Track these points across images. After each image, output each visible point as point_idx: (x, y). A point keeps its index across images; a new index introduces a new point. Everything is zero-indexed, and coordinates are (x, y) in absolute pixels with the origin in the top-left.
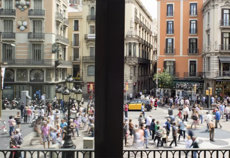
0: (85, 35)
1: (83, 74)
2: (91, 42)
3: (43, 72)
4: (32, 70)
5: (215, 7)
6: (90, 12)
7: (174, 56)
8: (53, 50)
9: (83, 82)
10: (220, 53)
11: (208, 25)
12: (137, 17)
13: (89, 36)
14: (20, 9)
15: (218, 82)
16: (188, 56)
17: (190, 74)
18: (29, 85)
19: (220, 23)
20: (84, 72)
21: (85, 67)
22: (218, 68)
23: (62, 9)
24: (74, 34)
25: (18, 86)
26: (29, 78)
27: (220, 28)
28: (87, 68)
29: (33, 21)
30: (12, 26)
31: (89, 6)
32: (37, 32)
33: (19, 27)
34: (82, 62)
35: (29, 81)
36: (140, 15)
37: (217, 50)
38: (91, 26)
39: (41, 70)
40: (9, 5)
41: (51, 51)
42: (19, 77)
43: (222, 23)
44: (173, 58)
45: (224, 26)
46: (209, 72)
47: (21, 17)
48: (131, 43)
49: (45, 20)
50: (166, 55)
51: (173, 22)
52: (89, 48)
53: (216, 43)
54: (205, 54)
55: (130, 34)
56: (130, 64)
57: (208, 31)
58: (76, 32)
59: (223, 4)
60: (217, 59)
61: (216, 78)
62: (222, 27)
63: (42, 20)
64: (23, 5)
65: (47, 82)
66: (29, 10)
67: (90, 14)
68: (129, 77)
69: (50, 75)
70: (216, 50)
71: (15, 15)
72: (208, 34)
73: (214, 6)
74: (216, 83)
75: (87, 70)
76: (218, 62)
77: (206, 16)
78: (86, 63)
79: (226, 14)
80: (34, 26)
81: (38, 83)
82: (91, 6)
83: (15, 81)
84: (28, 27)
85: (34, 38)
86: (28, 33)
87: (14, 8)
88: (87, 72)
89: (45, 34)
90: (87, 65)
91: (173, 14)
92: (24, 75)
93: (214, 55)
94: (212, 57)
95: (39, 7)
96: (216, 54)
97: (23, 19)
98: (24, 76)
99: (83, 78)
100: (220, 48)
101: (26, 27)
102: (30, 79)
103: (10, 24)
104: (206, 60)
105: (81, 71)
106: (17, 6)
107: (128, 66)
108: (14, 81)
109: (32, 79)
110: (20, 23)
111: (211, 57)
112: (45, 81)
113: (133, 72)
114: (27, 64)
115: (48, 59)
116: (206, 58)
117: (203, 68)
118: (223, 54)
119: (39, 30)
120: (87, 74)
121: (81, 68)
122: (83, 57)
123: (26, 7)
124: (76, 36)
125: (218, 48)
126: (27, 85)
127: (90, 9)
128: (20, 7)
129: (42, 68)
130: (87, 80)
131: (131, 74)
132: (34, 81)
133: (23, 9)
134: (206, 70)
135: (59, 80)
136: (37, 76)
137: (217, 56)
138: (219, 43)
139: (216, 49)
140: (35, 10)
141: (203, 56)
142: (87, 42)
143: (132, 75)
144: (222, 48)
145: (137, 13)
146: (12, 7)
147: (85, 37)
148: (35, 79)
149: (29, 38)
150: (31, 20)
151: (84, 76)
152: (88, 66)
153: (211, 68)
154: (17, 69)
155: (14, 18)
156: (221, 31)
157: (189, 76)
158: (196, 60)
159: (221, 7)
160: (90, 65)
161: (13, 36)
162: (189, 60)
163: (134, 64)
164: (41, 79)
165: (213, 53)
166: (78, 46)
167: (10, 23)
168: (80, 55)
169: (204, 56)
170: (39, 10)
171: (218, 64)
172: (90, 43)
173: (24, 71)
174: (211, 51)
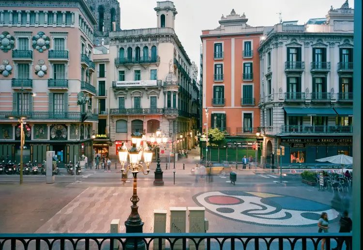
0: (113, 82)
1: (111, 130)
2: (121, 91)
3: (66, 128)
4: (53, 125)
5: (279, 46)
6: (119, 54)
7: (224, 107)
8: (79, 101)
9: (110, 141)
10: (286, 103)
11: (269, 68)
12: (176, 60)
13: (118, 84)
14: (38, 50)
15: (284, 139)
16: (241, 107)
17: (244, 129)
18: (49, 145)
19: (286, 66)
20: (111, 128)
21: (113, 122)
22: (283, 122)
23: (88, 50)
24: (99, 81)
25: (35, 146)
26: (50, 135)
27: (286, 72)
28: (115, 123)
29: (54, 64)
30: (29, 71)
31: (118, 46)
32: (59, 78)
33: (36, 73)
34: (109, 116)
35: (49, 139)
36: (179, 57)
37: (282, 100)
38: (120, 71)
39: (64, 125)
40: (24, 45)
41: (76, 102)
42: (37, 134)
43: (288, 66)
44: (223, 110)
45: (291, 70)
46: (271, 126)
47: (39, 60)
48: (170, 91)
49: (69, 64)
50: (213, 106)
51: (222, 65)
52: (118, 98)
53: (281, 90)
54: (265, 105)
55: (169, 81)
56: (169, 117)
57: (269, 76)
58: (102, 79)
59: (289, 42)
60: (282, 111)
61: (281, 134)
62: (287, 70)
63: (65, 63)
64: (41, 45)
65: (71, 140)
66: (49, 51)
67: (119, 57)
68: (168, 133)
69: (75, 132)
70: (280, 100)
71: (32, 57)
72: (269, 79)
73: (277, 44)
74: (282, 141)
75: (115, 125)
76: (283, 114)
77: (266, 57)
78: (115, 116)
79: (292, 54)
80: (55, 71)
81: (60, 141)
82: (120, 47)
83: (32, 139)
84: (47, 72)
85: (55, 85)
86: (48, 80)
87: (30, 48)
88: (115, 127)
89: (69, 81)
90: (115, 120)
91: (223, 56)
92: (43, 131)
93: (278, 105)
94: (276, 107)
95: (61, 47)
96: (281, 104)
97: (41, 63)
98: (43, 133)
99: (111, 135)
100: (285, 96)
101: (45, 72)
102: (51, 137)
103: (25, 69)
104: (265, 112)
105: (108, 128)
106: (34, 46)
107: (167, 121)
108: (30, 139)
109: (53, 136)
110: (38, 67)
111: (274, 108)
112: (69, 139)
113: (172, 128)
114: (46, 119)
115: (75, 111)
116: (265, 109)
117: (261, 123)
118: (289, 104)
119: (61, 76)
120: (115, 130)
121: (108, 123)
122: (111, 110)
123: (45, 47)
124: (102, 84)
125: (283, 97)
126: (47, 145)
127: (119, 50)
128: (37, 47)
129: (66, 122)
130: (115, 138)
131: (170, 130)
132: (55, 139)
133: (41, 50)
134: (265, 125)
135: (85, 138)
136: (59, 133)
137: (282, 107)
138: (285, 90)
139: (281, 98)
140: (56, 51)
141: (261, 108)
142: (115, 92)
143: (172, 131)
144: (288, 97)
145: (176, 55)
146: (28, 47)
147: (113, 84)
148: (57, 136)
149: (49, 85)
150: (51, 64)
151: (111, 133)
152: (117, 121)
153: (274, 122)
154: (35, 125)
155: (31, 61)
156: (287, 75)
157: (243, 132)
158: (252, 112)
159: (286, 45)
160: (119, 119)
161: (30, 83)
162: (243, 112)
163: (174, 117)
164: (64, 136)
165: (277, 103)
166: (104, 95)
167: (25, 67)
168: (107, 107)
169: (263, 108)
170: (61, 51)
171: (283, 116)
172: (119, 92)
173: (43, 127)
174: (274, 101)
